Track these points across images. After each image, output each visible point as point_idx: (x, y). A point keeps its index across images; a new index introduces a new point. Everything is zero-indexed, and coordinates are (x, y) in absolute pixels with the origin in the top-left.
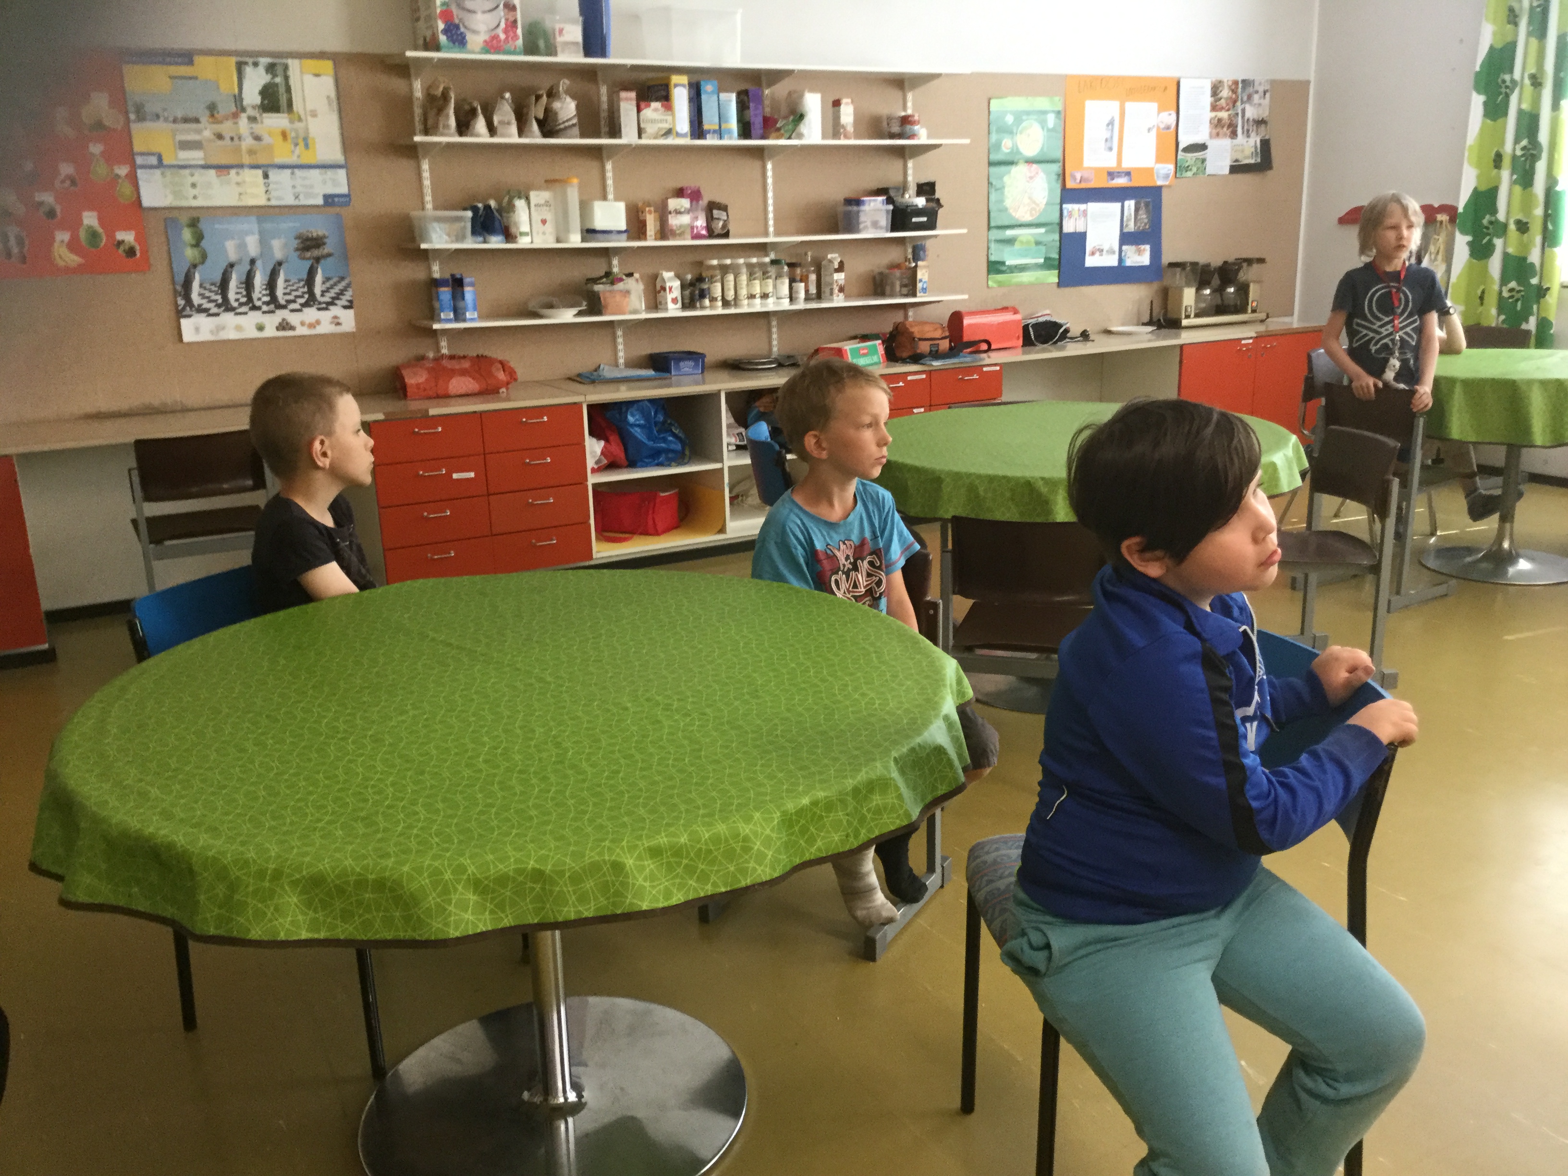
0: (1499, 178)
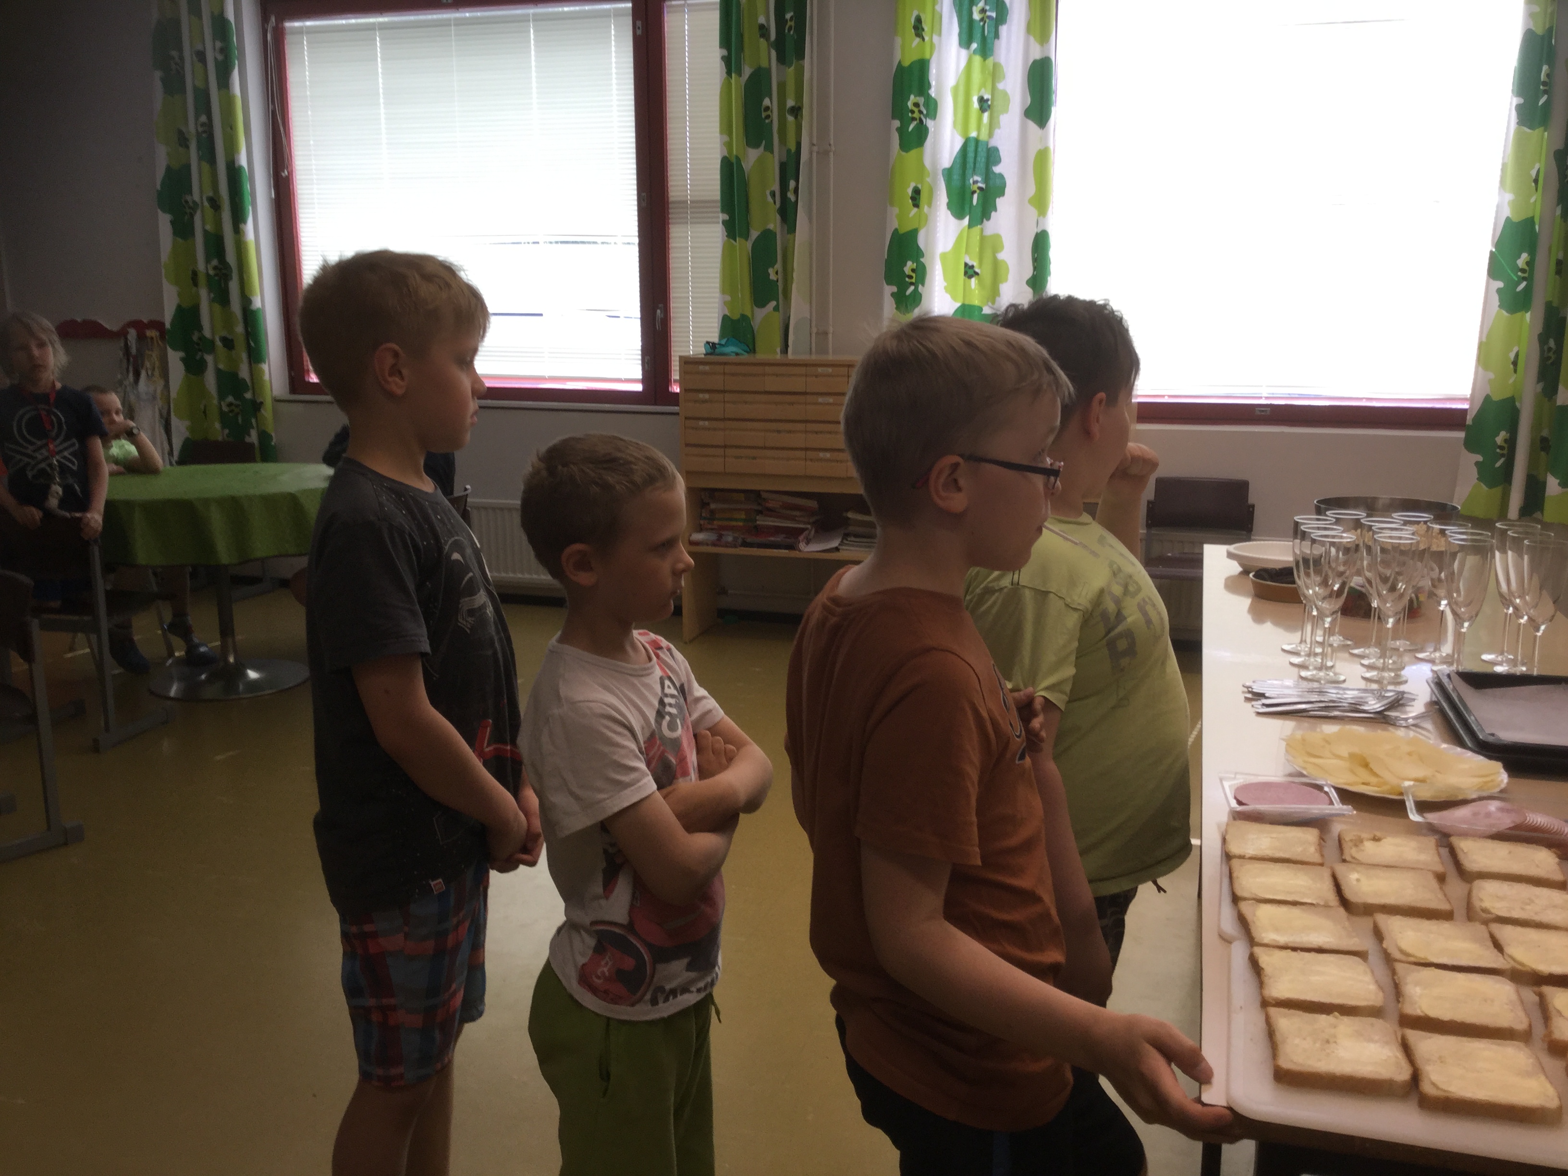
0: (198, 296)
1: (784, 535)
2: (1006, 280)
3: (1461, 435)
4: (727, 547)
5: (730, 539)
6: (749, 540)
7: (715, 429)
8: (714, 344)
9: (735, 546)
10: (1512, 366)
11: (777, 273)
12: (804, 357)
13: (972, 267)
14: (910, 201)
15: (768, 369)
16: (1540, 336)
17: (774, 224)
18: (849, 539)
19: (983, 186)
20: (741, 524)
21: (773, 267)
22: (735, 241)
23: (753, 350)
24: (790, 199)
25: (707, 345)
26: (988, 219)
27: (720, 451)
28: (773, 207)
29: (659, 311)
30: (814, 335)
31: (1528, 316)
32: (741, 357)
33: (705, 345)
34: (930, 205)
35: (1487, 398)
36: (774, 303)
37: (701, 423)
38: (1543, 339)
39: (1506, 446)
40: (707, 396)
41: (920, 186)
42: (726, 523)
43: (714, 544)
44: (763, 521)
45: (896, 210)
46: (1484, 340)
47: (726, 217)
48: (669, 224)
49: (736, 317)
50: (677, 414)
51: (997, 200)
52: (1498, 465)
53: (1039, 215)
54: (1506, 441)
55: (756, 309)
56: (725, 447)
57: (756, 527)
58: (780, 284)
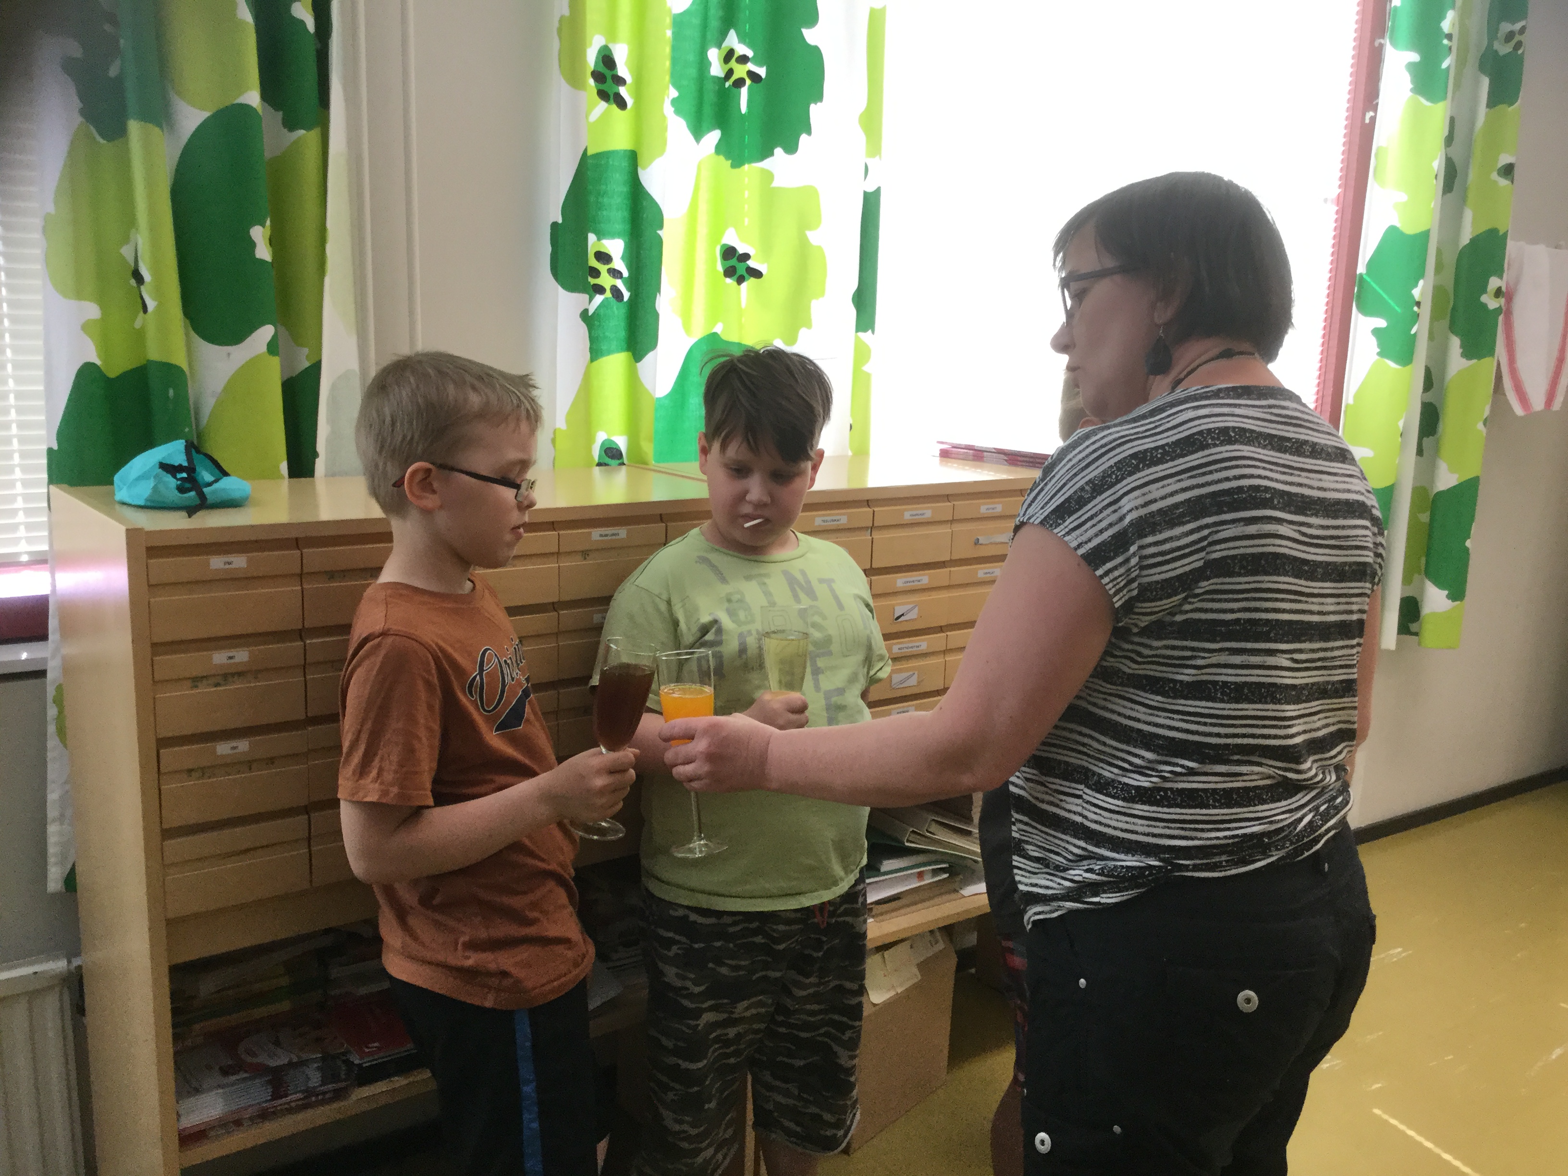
2: (821, 294)
10: (1400, 439)
13: (746, 257)
14: (592, 82)
17: (247, 95)
19: (762, 72)
26: (791, 148)
27: (297, 825)
36: (266, 332)
37: (224, 749)
40: (242, 656)
49: (118, 367)
51: (808, 107)
53: (871, 155)
56: (310, 807)
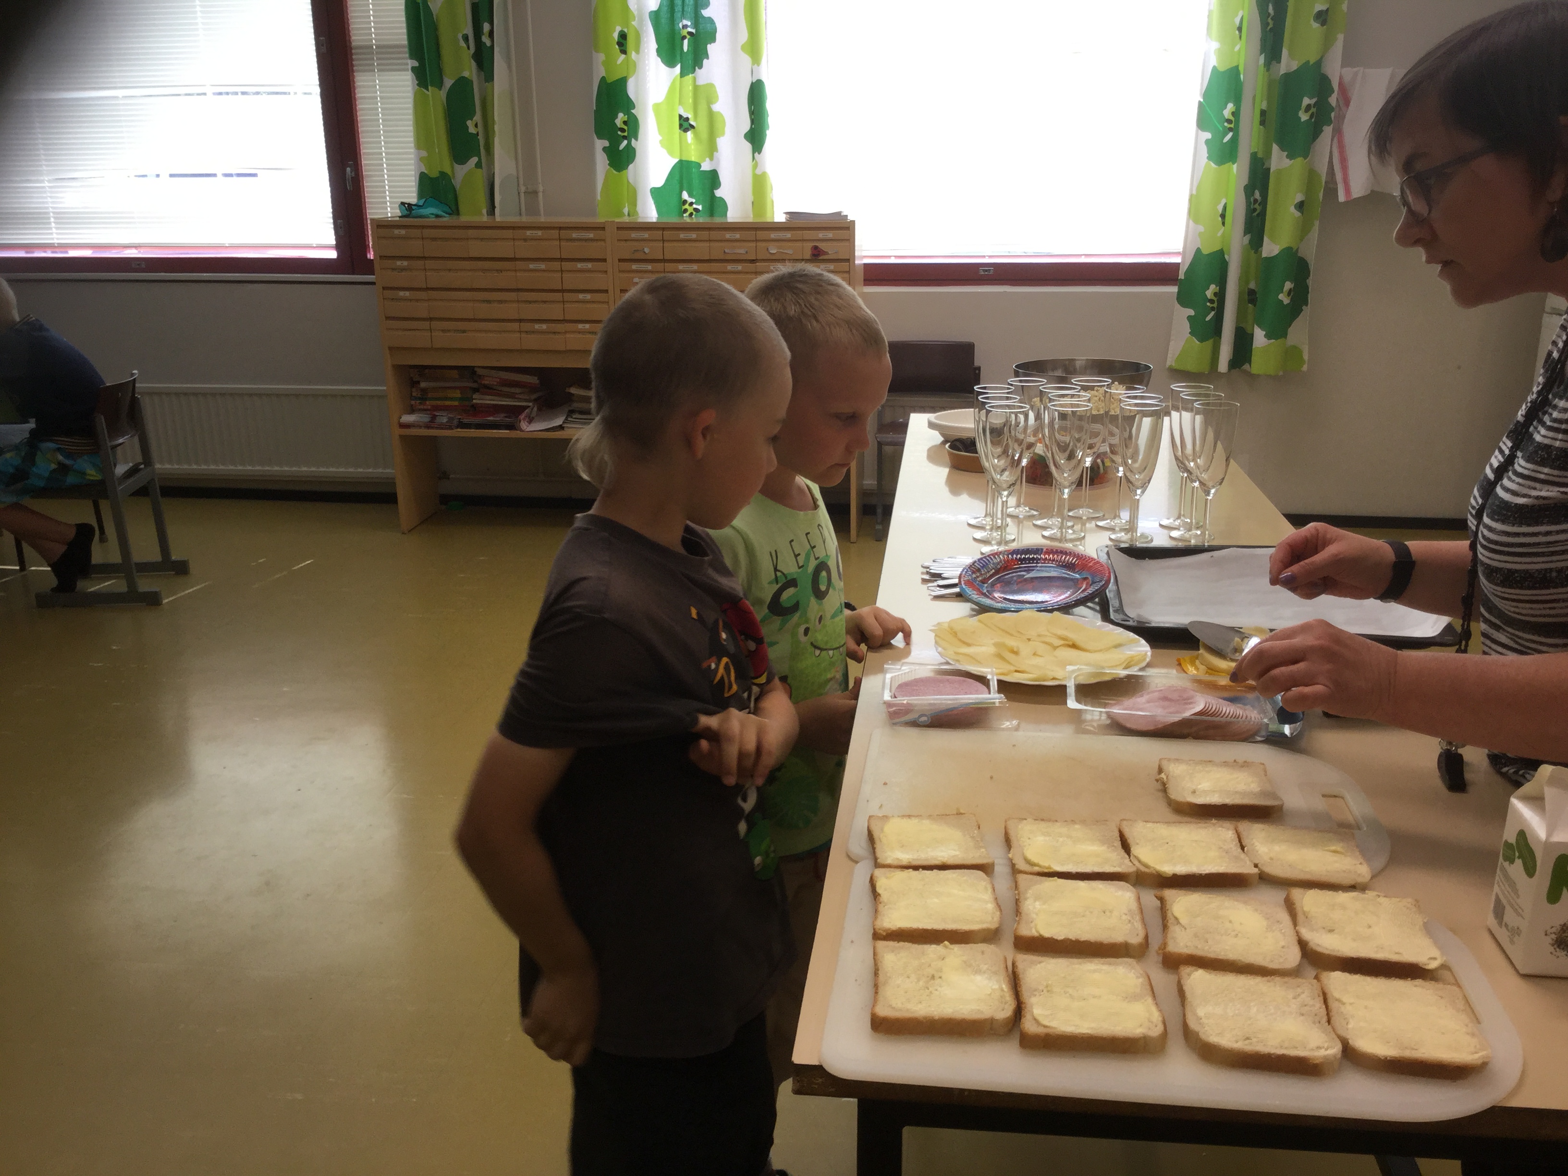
1: (503, 415)
2: (723, 134)
3: (1174, 289)
4: (442, 429)
5: (445, 420)
6: (466, 421)
7: (417, 300)
8: (409, 205)
9: (451, 428)
10: (1220, 219)
11: (476, 126)
12: (513, 219)
13: (687, 119)
14: (617, 46)
15: (471, 233)
16: (1246, 188)
17: (470, 71)
18: (574, 417)
19: (694, 31)
20: (456, 403)
21: (472, 120)
22: (428, 90)
23: (455, 211)
24: (485, 43)
25: (403, 206)
26: (701, 67)
27: (426, 324)
28: (467, 54)
29: (348, 169)
30: (522, 195)
31: (1235, 166)
32: (441, 219)
33: (399, 206)
34: (638, 51)
35: (1198, 250)
36: (474, 160)
37: (402, 293)
38: (1249, 190)
39: (1215, 299)
40: (405, 263)
41: (626, 30)
42: (439, 403)
43: (428, 427)
44: (479, 399)
45: (602, 57)
46: (1194, 192)
47: (416, 64)
48: (353, 71)
49: (434, 174)
50: (373, 283)
51: (709, 46)
52: (1208, 319)
53: (753, 64)
54: (1215, 294)
55: (457, 167)
56: (431, 319)
57: (474, 406)
58: (481, 139)
